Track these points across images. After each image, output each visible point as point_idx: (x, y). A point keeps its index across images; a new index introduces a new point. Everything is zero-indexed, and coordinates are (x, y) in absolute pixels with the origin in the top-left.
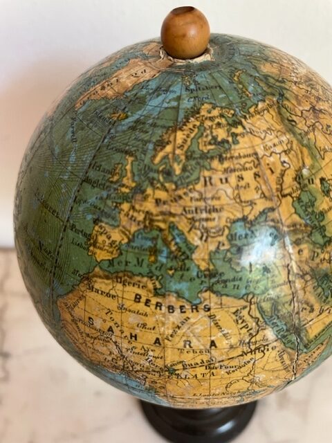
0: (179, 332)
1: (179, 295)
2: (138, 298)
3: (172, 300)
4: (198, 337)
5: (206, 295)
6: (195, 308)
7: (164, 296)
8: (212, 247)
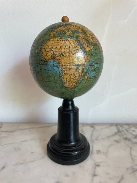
0: (64, 45)
1: (64, 38)
2: (57, 40)
3: (63, 39)
4: (67, 46)
5: (68, 38)
6: (67, 40)
7: (62, 39)
8: (69, 32)
